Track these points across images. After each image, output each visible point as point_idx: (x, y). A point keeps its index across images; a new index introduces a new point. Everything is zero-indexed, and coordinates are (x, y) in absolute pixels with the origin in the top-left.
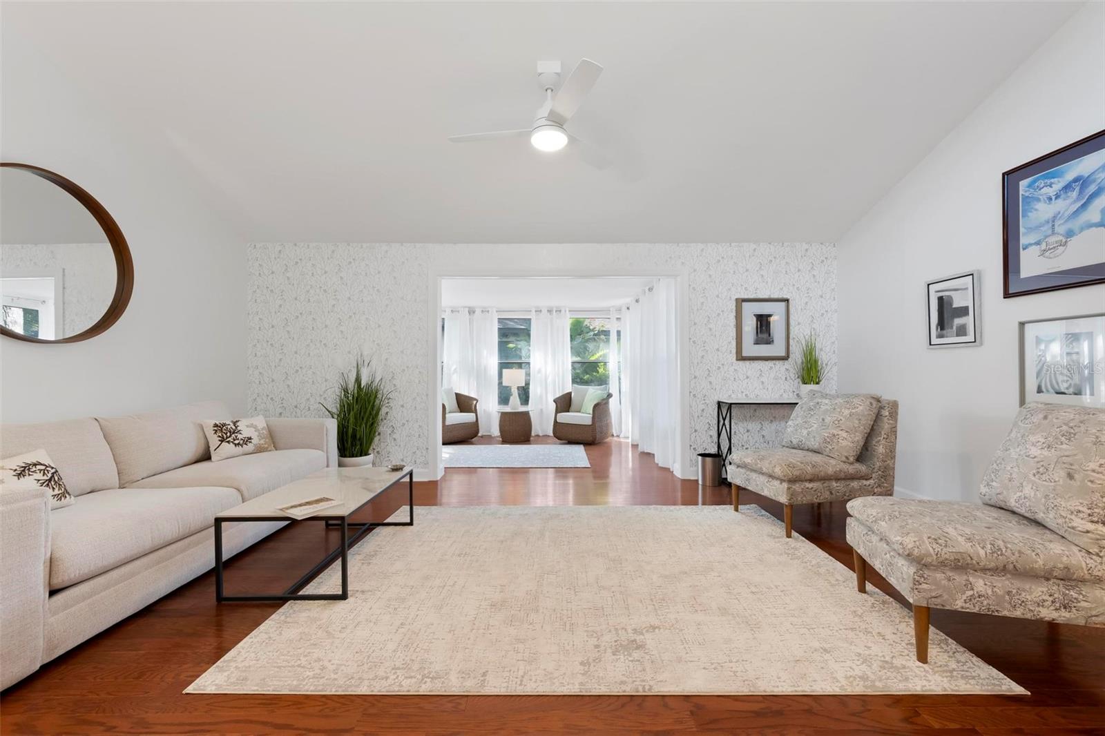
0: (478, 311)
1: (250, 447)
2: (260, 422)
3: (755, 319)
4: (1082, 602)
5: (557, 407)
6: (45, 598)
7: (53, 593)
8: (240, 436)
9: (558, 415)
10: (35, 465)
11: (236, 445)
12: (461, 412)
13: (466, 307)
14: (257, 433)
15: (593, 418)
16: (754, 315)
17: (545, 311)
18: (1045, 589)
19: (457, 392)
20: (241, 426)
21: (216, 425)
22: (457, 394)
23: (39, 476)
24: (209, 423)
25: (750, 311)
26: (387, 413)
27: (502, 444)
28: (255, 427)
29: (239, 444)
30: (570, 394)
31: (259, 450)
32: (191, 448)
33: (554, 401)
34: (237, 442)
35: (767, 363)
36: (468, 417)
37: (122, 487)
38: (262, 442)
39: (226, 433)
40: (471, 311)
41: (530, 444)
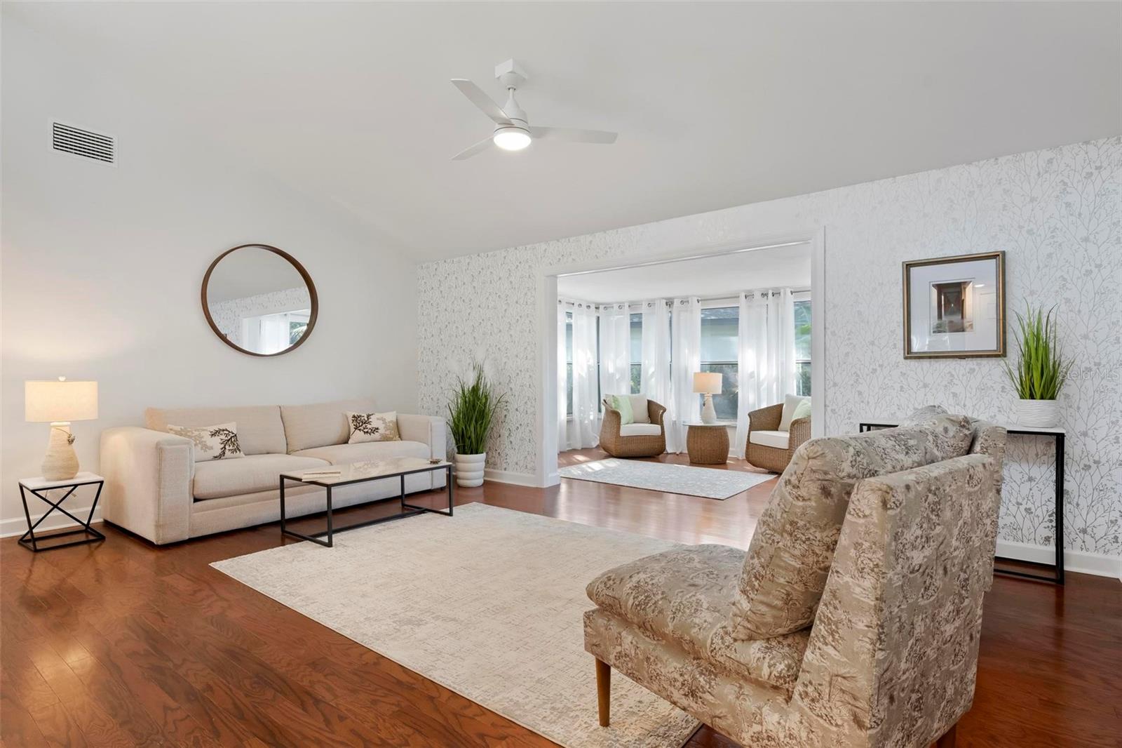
0: (677, 303)
1: (377, 436)
2: (390, 417)
3: (935, 292)
4: (707, 694)
5: (751, 422)
6: (190, 502)
7: (196, 500)
8: (369, 426)
9: (752, 432)
10: (223, 430)
11: (365, 432)
12: (651, 423)
13: (663, 298)
14: (384, 425)
15: (791, 439)
16: (933, 286)
17: (758, 295)
18: (679, 666)
19: (650, 399)
20: (373, 419)
21: (354, 417)
22: (649, 402)
23: (223, 437)
24: (350, 415)
25: (925, 279)
26: (505, 416)
27: (690, 465)
28: (384, 420)
29: (367, 432)
30: (781, 406)
31: (385, 439)
32: (335, 432)
33: (749, 415)
34: (366, 430)
35: (963, 362)
36: (654, 429)
37: (287, 453)
38: (388, 432)
39: (360, 422)
40: (669, 303)
41: (726, 469)
